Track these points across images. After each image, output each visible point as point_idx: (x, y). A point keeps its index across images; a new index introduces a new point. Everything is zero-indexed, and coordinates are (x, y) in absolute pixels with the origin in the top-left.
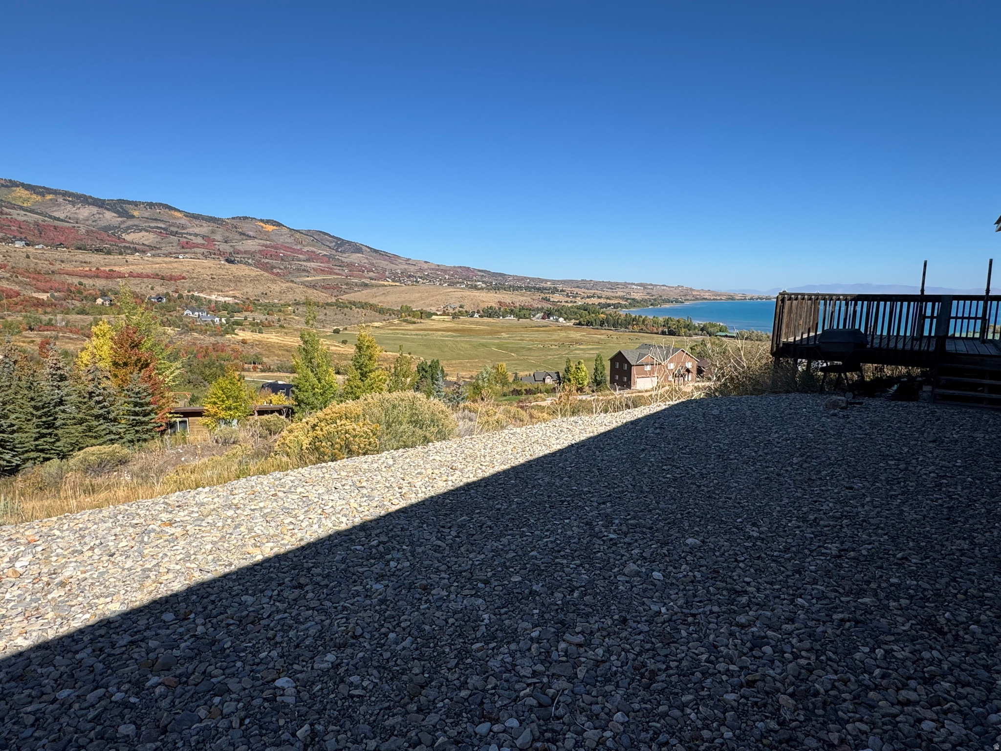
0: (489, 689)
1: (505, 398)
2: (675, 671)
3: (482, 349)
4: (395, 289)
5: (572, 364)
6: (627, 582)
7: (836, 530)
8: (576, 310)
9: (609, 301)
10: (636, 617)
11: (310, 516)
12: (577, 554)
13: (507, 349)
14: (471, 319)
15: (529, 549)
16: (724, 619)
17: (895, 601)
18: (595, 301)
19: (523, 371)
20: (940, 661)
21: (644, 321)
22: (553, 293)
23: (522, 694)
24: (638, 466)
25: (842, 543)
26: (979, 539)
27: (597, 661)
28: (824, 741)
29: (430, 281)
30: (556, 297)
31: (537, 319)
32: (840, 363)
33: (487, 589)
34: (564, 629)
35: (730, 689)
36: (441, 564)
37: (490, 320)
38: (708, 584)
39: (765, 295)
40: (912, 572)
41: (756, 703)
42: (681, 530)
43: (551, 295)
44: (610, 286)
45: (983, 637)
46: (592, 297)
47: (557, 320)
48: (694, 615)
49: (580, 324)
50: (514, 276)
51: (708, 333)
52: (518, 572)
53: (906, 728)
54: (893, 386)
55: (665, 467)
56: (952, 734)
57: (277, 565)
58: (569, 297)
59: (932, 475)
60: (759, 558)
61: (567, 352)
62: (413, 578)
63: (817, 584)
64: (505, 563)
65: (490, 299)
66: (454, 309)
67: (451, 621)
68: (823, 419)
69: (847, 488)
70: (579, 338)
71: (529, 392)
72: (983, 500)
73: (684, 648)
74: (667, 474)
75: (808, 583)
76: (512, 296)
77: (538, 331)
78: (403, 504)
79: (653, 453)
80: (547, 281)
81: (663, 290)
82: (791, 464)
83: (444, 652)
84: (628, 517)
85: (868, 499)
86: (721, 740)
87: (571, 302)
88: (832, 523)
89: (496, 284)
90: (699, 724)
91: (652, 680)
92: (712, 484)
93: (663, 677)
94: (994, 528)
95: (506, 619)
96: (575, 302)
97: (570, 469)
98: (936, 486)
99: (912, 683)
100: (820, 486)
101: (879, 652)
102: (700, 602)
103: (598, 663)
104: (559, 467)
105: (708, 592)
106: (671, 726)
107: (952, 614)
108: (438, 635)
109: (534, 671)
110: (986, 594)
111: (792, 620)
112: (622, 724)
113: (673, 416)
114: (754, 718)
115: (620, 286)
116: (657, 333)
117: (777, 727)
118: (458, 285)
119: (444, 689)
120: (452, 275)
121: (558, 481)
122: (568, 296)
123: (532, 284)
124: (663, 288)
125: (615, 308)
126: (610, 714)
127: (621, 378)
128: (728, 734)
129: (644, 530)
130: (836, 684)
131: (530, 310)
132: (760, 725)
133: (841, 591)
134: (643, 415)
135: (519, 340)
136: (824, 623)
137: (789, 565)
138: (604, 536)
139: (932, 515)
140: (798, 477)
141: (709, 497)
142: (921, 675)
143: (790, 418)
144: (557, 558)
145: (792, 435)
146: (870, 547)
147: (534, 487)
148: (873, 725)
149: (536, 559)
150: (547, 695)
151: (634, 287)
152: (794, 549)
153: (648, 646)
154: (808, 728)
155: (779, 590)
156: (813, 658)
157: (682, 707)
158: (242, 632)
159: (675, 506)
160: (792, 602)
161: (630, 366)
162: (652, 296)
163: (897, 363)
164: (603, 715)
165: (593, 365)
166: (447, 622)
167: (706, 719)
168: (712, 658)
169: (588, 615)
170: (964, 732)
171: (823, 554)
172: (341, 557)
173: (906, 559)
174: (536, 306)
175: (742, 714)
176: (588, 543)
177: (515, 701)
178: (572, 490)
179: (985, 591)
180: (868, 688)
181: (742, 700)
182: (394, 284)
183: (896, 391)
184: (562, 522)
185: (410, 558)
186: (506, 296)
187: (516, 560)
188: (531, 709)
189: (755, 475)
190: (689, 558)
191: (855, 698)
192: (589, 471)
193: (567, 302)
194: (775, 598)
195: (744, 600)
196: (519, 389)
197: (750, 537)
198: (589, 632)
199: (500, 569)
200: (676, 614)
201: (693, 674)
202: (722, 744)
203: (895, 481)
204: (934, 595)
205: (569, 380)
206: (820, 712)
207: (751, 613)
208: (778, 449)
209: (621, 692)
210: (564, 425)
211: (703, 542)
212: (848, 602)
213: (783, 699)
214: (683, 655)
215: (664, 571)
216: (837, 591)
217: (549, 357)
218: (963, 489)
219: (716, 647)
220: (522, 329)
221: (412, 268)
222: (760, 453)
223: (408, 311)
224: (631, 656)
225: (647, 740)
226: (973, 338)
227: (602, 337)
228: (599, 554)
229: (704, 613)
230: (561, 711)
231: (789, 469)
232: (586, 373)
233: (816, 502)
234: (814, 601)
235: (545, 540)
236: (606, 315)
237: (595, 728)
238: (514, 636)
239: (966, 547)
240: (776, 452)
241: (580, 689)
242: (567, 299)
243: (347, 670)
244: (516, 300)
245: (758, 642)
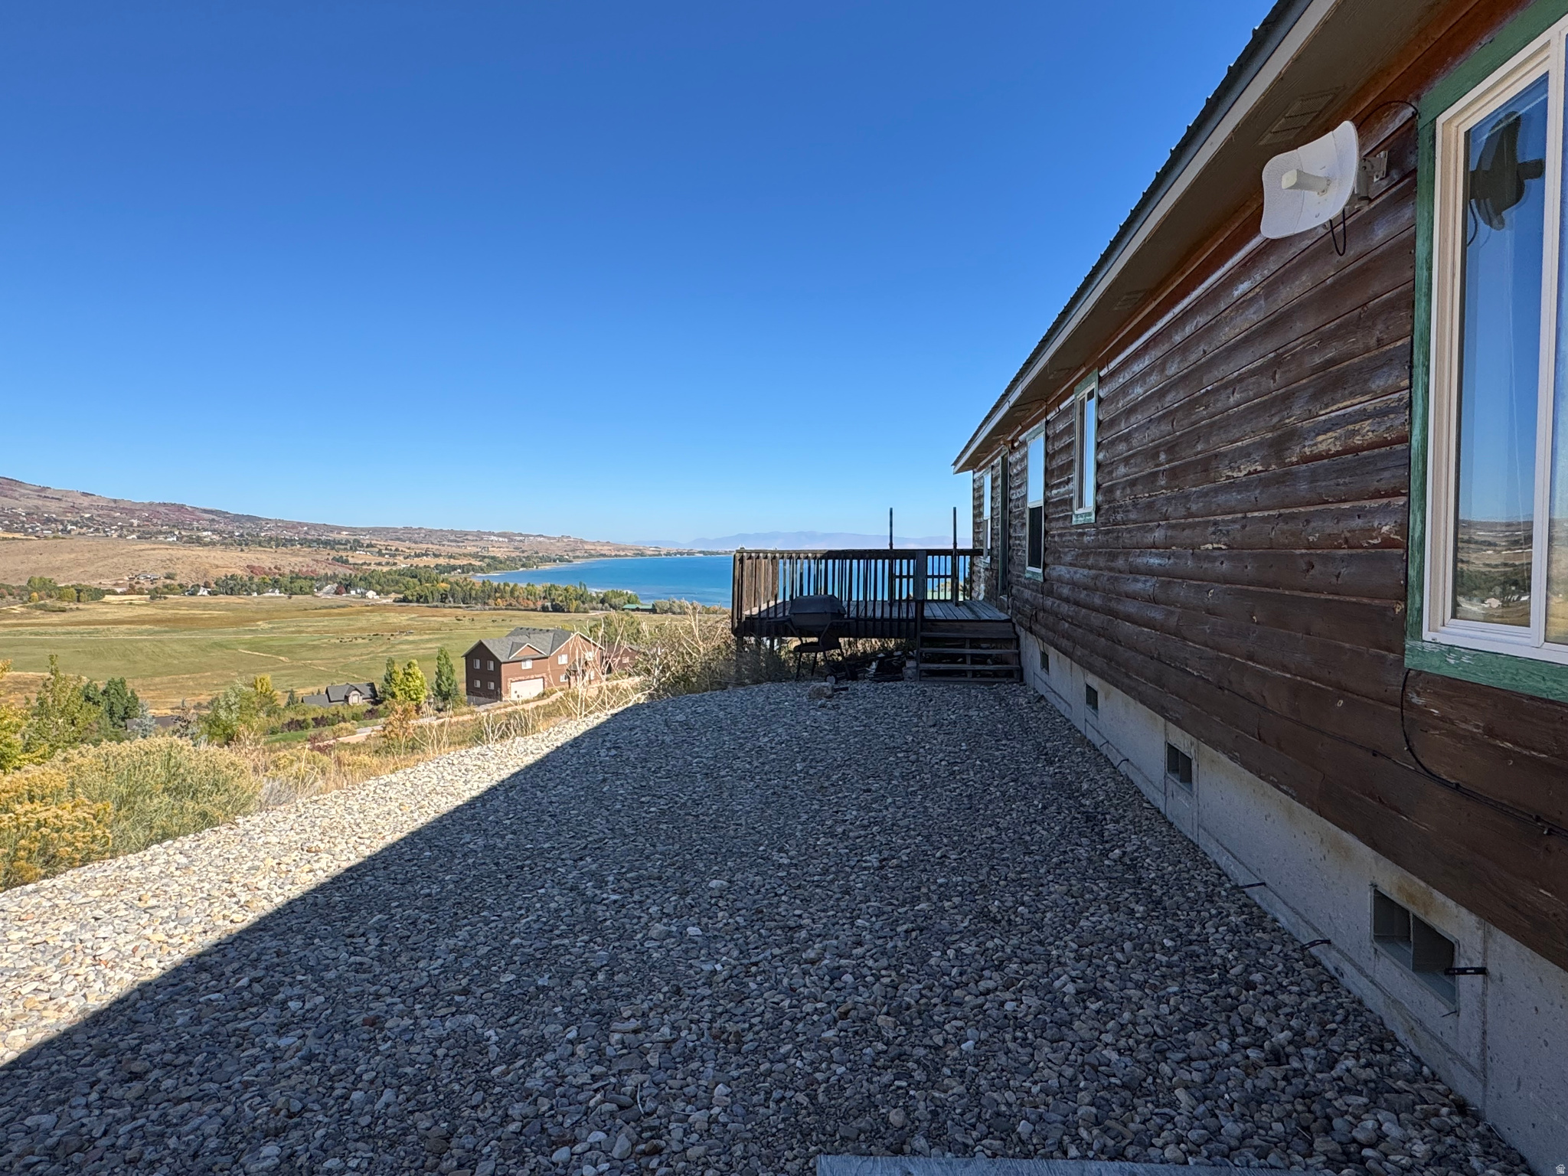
0: (545, 1113)
1: (274, 738)
2: (761, 1027)
3: (216, 653)
4: (13, 546)
5: (396, 668)
6: (660, 947)
7: (868, 840)
8: (397, 577)
9: (452, 562)
10: (689, 983)
11: (76, 972)
12: (578, 928)
13: (268, 649)
14: (193, 599)
15: (506, 938)
16: (790, 960)
17: (948, 901)
18: (431, 561)
19: (303, 686)
20: (1003, 947)
21: (512, 592)
22: (353, 549)
23: (592, 1103)
24: (606, 803)
25: (880, 852)
26: (1003, 824)
27: (666, 1042)
28: (930, 1047)
29: (97, 530)
30: (359, 557)
31: (326, 594)
32: (815, 639)
33: (470, 1001)
34: (606, 1020)
35: (825, 1027)
36: (378, 987)
37: (233, 599)
38: (756, 928)
39: (687, 549)
40: (953, 869)
41: (856, 1033)
42: (697, 873)
43: (350, 553)
44: (453, 538)
45: (1030, 916)
46: (423, 555)
47: (364, 596)
48: (756, 964)
49: (405, 600)
50: (276, 521)
51: (611, 606)
52: (506, 969)
53: (994, 1013)
54: (871, 664)
55: (643, 799)
56: (1030, 1007)
57: (61, 1058)
58: (383, 555)
59: (943, 763)
60: (799, 887)
61: (384, 648)
62: (342, 1016)
63: (870, 901)
64: (478, 962)
65: (232, 562)
66: (153, 581)
67: (440, 1052)
68: (812, 713)
69: (865, 791)
70: (405, 623)
71: (319, 722)
72: (996, 783)
73: (760, 1000)
74: (649, 807)
75: (861, 902)
76: (275, 555)
77: (329, 615)
78: (251, 917)
79: (618, 783)
80: (340, 529)
81: (540, 542)
82: (795, 772)
83: (453, 1092)
84: (624, 870)
85: (890, 800)
86: (836, 1077)
87: (388, 564)
88: (863, 833)
89: (242, 535)
90: (808, 1069)
91: (739, 1041)
92: (711, 812)
93: (750, 1036)
94: (1012, 809)
95: (520, 1029)
96: (395, 564)
97: (508, 822)
98: (951, 775)
99: (986, 973)
100: (836, 793)
101: (951, 953)
102: (756, 948)
103: (668, 1044)
104: (491, 822)
105: (760, 935)
106: (780, 1081)
107: (1001, 902)
108: (431, 1073)
109: (593, 1076)
110: (1023, 876)
111: (860, 944)
112: (727, 1096)
113: (624, 730)
114: (859, 1047)
115: (470, 537)
116: (535, 610)
117: (885, 1047)
118: (161, 538)
119: (480, 1131)
120: (148, 519)
121: (499, 840)
122: (380, 553)
123: (313, 535)
124: (539, 539)
125: (463, 572)
126: (708, 1090)
127: (484, 685)
128: (841, 1070)
129: (652, 882)
130: (923, 992)
131: (312, 579)
132: (868, 1051)
133: (896, 903)
134: (581, 732)
135: (293, 632)
136: (891, 938)
137: (835, 887)
138: (604, 899)
139: (955, 807)
140: (807, 787)
141: (715, 827)
142: (991, 963)
143: (774, 716)
144: (551, 939)
145: (785, 737)
146: (908, 851)
147: (465, 855)
148: (965, 1018)
149: (524, 947)
150: (624, 1094)
151: (493, 538)
152: (833, 869)
153: (719, 1009)
154: (912, 1040)
155: (834, 916)
156: (894, 974)
157: (784, 1058)
158: (66, 1168)
159: (677, 846)
160: (852, 924)
161: (498, 664)
162: (523, 552)
163: (868, 635)
164: (701, 1094)
165: (433, 667)
166: (435, 1056)
167: (812, 1063)
168: (795, 1002)
169: (628, 996)
170: (1039, 1002)
171: (865, 869)
172: (187, 1018)
173: (945, 856)
174: (322, 572)
175: (846, 1047)
176: (585, 912)
177: (585, 1114)
178: (527, 850)
179: (1020, 873)
180: (951, 989)
181: (842, 1034)
182: (10, 536)
183: (877, 670)
184: (534, 893)
185: (321, 990)
186: (264, 556)
187: (494, 955)
188: (612, 1115)
189: (758, 791)
190: (722, 903)
191: (943, 1001)
192: (538, 821)
193: (379, 564)
194: (834, 925)
195: (803, 934)
196: (301, 718)
197: (780, 865)
198: (640, 1014)
199: (476, 972)
200: (735, 967)
201: (781, 1024)
202: (839, 1081)
203: (911, 776)
204: (981, 887)
205: (393, 695)
206: (917, 1022)
207: (816, 946)
208: (774, 756)
209: (711, 1065)
210: (467, 760)
211: (730, 882)
212: (906, 912)
213: (881, 1020)
214: (763, 1008)
215: (699, 924)
216: (892, 904)
217: (353, 659)
218: (975, 774)
219: (794, 990)
220: (298, 613)
221: (53, 506)
222: (756, 764)
223: (49, 588)
224: (704, 1026)
225: (762, 1102)
226: (945, 601)
227: (445, 620)
228: (608, 923)
229: (765, 959)
230: (650, 1105)
231: (795, 778)
232: (423, 679)
233: (837, 812)
234: (874, 919)
235: (524, 921)
236: (450, 583)
237: (698, 1110)
238: (542, 1045)
239: (994, 833)
240: (774, 760)
241: (660, 1076)
242: (380, 559)
243: (311, 1157)
244: (283, 563)
245: (836, 974)
